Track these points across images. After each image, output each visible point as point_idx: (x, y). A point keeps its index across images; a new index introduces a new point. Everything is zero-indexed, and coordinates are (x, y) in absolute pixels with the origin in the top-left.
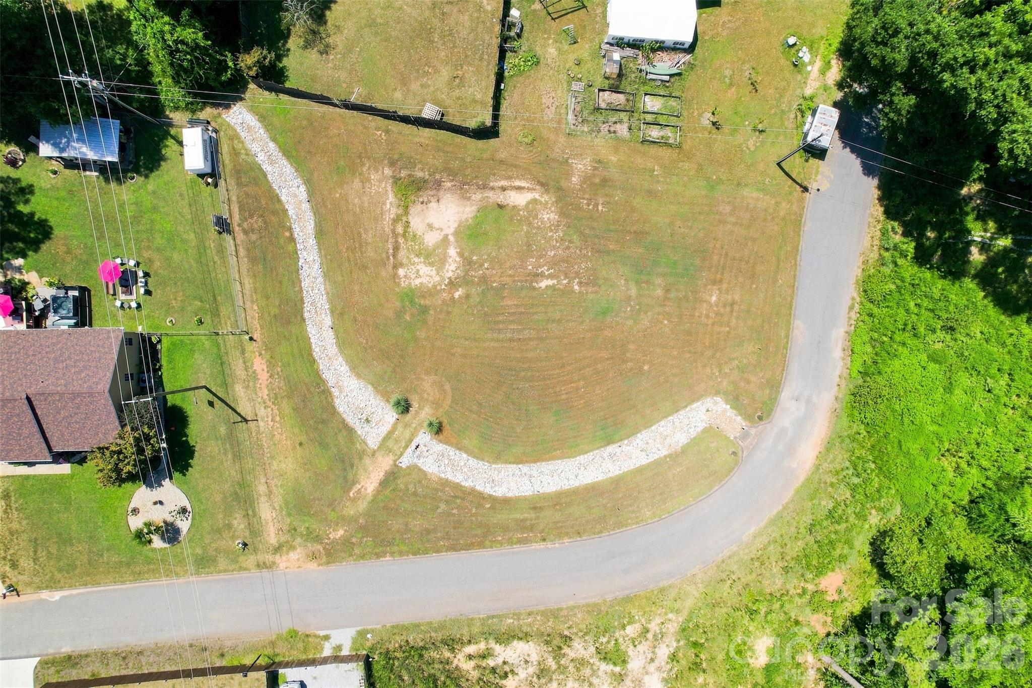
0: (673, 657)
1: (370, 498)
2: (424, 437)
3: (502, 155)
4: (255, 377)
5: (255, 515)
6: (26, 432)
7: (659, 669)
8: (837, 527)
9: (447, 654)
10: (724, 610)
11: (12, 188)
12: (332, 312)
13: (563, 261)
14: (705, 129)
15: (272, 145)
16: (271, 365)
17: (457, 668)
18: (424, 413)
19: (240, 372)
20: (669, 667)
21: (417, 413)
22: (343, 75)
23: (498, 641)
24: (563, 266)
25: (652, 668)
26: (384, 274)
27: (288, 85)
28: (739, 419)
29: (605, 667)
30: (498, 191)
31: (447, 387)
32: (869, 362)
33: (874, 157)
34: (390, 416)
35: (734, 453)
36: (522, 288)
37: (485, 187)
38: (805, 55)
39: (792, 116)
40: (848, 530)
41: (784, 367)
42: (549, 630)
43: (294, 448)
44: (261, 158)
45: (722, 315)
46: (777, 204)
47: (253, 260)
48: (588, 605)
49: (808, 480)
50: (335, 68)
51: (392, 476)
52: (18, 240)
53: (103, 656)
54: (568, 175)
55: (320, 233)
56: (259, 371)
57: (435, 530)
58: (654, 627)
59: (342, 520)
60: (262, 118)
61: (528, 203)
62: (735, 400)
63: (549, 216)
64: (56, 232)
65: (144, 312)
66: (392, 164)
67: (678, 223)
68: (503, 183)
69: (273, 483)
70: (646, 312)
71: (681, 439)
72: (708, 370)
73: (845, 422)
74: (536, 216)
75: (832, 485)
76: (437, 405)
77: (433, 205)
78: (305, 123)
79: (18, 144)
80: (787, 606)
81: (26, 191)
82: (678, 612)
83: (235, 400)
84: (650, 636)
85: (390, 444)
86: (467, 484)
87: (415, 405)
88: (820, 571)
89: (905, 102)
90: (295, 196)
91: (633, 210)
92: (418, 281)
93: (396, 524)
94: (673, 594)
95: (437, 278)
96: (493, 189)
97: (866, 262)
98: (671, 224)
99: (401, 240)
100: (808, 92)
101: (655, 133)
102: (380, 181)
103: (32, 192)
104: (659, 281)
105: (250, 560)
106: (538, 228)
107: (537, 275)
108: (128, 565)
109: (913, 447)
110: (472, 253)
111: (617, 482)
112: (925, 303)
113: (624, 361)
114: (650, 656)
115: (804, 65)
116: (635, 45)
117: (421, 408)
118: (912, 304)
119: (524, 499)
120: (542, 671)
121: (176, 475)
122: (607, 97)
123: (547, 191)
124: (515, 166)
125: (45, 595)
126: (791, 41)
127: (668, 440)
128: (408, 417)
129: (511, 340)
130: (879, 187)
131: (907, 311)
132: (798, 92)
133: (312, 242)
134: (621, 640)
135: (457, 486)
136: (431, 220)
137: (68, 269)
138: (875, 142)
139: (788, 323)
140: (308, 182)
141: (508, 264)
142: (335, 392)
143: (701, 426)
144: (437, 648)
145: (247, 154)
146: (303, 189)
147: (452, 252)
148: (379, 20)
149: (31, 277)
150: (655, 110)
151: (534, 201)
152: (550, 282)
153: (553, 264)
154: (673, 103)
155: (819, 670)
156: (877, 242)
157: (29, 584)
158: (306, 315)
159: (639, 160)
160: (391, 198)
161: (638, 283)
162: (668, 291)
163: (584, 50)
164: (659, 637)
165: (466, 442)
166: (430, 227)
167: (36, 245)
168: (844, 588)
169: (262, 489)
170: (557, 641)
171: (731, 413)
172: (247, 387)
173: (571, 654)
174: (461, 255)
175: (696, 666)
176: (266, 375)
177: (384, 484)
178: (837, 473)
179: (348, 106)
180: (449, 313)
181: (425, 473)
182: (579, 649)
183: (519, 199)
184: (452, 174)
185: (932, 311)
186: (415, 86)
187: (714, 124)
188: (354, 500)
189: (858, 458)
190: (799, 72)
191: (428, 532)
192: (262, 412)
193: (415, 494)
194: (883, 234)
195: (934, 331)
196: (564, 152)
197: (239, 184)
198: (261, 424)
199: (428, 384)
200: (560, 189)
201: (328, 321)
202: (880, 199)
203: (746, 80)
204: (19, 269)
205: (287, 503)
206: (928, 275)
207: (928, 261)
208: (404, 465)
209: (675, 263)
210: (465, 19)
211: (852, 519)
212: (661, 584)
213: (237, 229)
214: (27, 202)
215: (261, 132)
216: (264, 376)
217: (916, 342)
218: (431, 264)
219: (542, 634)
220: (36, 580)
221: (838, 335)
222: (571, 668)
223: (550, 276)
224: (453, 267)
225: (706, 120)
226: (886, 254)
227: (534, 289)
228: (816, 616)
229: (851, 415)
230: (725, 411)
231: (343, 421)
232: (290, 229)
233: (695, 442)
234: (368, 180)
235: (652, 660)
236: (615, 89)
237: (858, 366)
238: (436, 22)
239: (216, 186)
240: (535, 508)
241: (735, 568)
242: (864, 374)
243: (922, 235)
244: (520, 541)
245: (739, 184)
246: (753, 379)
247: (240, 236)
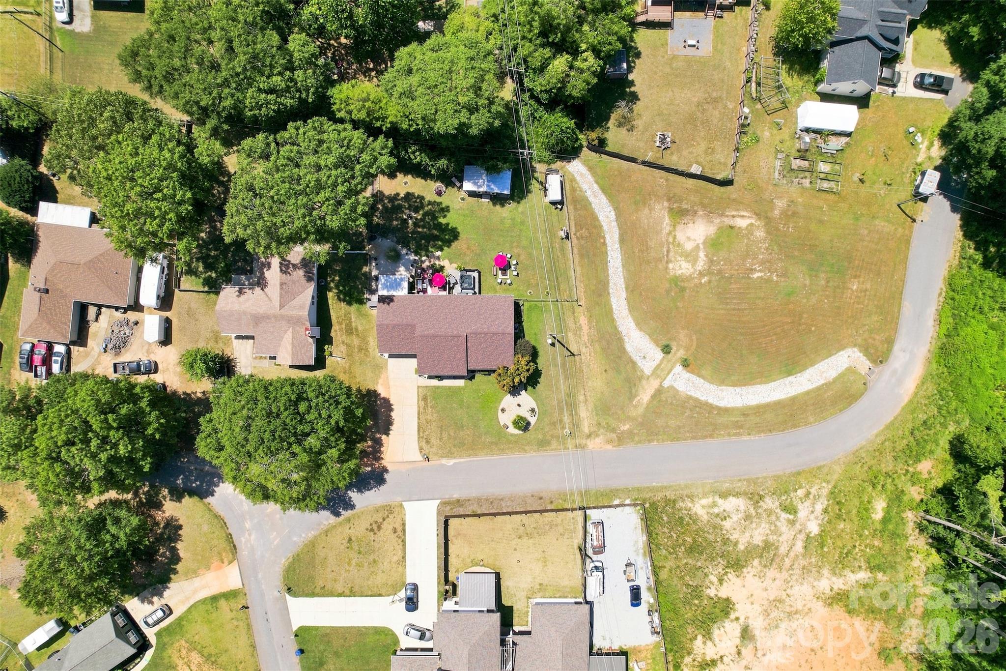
0: (825, 511)
1: (645, 406)
2: (679, 368)
3: (734, 196)
4: (580, 328)
5: (576, 414)
6: (459, 356)
7: (816, 518)
8: (929, 432)
9: (690, 505)
10: (857, 482)
11: (437, 208)
12: (627, 288)
13: (769, 262)
14: (855, 183)
15: (595, 186)
16: (590, 322)
17: (696, 514)
18: (679, 353)
19: (571, 324)
20: (822, 517)
21: (675, 353)
22: (641, 144)
23: (720, 497)
24: (767, 265)
25: (812, 517)
26: (660, 267)
27: (607, 149)
28: (868, 362)
29: (784, 516)
30: (731, 218)
31: (694, 338)
32: (951, 329)
33: (958, 201)
34: (659, 355)
35: (864, 384)
36: (743, 277)
37: (722, 215)
38: (919, 138)
39: (908, 175)
40: (936, 434)
41: (896, 330)
42: (751, 491)
43: (601, 373)
44: (589, 193)
45: (859, 297)
46: (896, 229)
47: (582, 256)
48: (775, 476)
49: (911, 401)
50: (637, 140)
51: (659, 392)
52: (438, 240)
53: (479, 500)
54: (772, 209)
55: (622, 240)
56: (583, 325)
57: (684, 427)
58: (813, 491)
59: (629, 418)
60: (590, 169)
61: (748, 226)
62: (866, 350)
63: (760, 234)
64: (462, 236)
65: (514, 286)
66: (669, 200)
67: (836, 240)
68: (734, 213)
69: (588, 394)
70: (814, 294)
71: (832, 374)
72: (850, 331)
73: (934, 366)
74: (752, 234)
75: (925, 405)
76: (687, 349)
77: (691, 225)
78: (616, 173)
79: (442, 182)
80: (897, 481)
81: (445, 210)
82: (828, 482)
83: (568, 342)
84: (811, 496)
85: (659, 372)
86: (703, 398)
87: (674, 349)
88: (918, 460)
89: (991, 174)
90: (608, 217)
91: (810, 231)
92: (680, 272)
93: (660, 422)
94: (825, 470)
95: (692, 270)
96: (727, 216)
97: (950, 266)
98: (831, 241)
99: (671, 246)
100: (919, 160)
101: (825, 185)
102: (661, 210)
103: (448, 211)
104: (822, 275)
105: (570, 443)
106: (753, 241)
107: (752, 270)
108: (496, 444)
109: (978, 382)
110: (713, 255)
111: (793, 400)
112: (989, 292)
113: (800, 325)
114: (811, 509)
115: (918, 144)
116: (817, 132)
117: (678, 350)
118: (980, 293)
119: (737, 409)
120: (746, 516)
121: (529, 388)
122: (797, 163)
123: (760, 219)
124: (741, 203)
125: (444, 461)
126: (911, 130)
127: (824, 375)
128: (670, 356)
129: (734, 309)
130: (961, 219)
131: (977, 297)
132: (913, 161)
133: (617, 246)
134: (794, 499)
135: (697, 400)
136: (689, 234)
137: (467, 259)
138: (959, 192)
139: (900, 303)
140: (616, 209)
141: (735, 263)
142: (626, 339)
143: (845, 366)
144: (683, 501)
145: (581, 191)
146: (613, 213)
147: (702, 254)
148: (665, 112)
149: (445, 263)
150: (826, 171)
151: (751, 225)
152: (759, 274)
153: (762, 263)
154: (837, 167)
155: (915, 522)
156: (958, 254)
157: (436, 454)
158: (611, 291)
159: (815, 201)
160: (667, 220)
161: (810, 276)
162: (828, 282)
163: (785, 134)
164: (817, 497)
165: (703, 372)
166: (689, 238)
167: (448, 243)
168: (933, 471)
169: (582, 398)
170: (757, 497)
171: (863, 359)
172: (576, 334)
173: (765, 506)
174: (706, 256)
175: (839, 517)
176: (587, 327)
177: (654, 397)
178: (929, 398)
179: (645, 163)
180: (698, 292)
181: (677, 391)
182: (770, 503)
183: (742, 223)
184: (704, 206)
185: (992, 297)
186: (685, 153)
187: (860, 180)
188: (635, 407)
189: (943, 389)
190: (915, 149)
191: (679, 427)
192: (584, 350)
193: (671, 404)
194: (962, 249)
195: (993, 310)
196: (771, 195)
197: (575, 209)
198: (583, 357)
199: (682, 335)
200: (767, 217)
201: (624, 295)
202: (962, 227)
203: (881, 153)
204: (438, 258)
205: (596, 407)
206: (990, 275)
207: (990, 267)
208: (666, 386)
209: (833, 264)
210: (716, 113)
211: (938, 427)
212: (819, 464)
213: (573, 236)
214: (445, 216)
215: (590, 178)
216: (585, 328)
217: (981, 316)
218: (688, 262)
219: (747, 494)
220: (440, 452)
221: (931, 312)
222: (764, 515)
223: (760, 271)
224: (702, 264)
225: (856, 177)
226: (964, 261)
227: (749, 278)
228: (914, 488)
229: (938, 362)
230: (859, 357)
231: (630, 357)
232: (604, 237)
233: (841, 376)
234: (654, 209)
235: (812, 512)
236: (803, 158)
237: (944, 331)
238: (699, 114)
239: (561, 209)
240: (744, 414)
241: (864, 455)
242: (948, 336)
243: (987, 250)
244: (735, 435)
245: (873, 217)
246: (877, 337)
247: (575, 241)
